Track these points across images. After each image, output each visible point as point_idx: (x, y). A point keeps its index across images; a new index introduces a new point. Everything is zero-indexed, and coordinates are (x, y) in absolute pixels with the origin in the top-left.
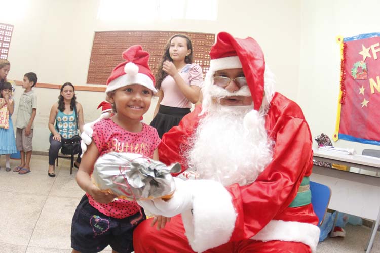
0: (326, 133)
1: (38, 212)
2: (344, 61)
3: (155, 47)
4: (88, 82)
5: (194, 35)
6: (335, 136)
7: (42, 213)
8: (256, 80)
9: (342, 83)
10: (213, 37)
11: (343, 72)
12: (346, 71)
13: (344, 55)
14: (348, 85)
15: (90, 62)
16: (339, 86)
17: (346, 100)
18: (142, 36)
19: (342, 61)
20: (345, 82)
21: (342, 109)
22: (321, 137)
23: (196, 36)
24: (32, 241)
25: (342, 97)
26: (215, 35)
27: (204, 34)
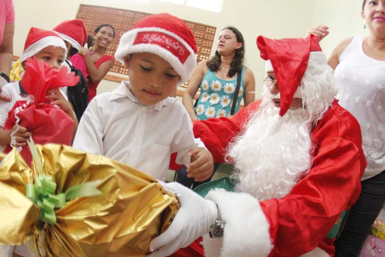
5: (193, 25)
8: (284, 83)
10: (214, 30)
18: (134, 18)
23: (194, 27)
26: (215, 28)
27: (203, 25)
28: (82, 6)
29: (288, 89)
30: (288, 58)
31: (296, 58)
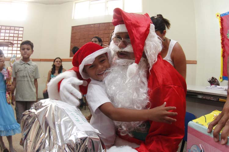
0: (215, 77)
2: (222, 30)
3: (107, 32)
4: (71, 56)
6: (221, 78)
9: (222, 43)
11: (222, 37)
12: (224, 36)
13: (222, 25)
14: (226, 44)
16: (220, 46)
17: (226, 54)
18: (99, 27)
19: (221, 29)
20: (224, 42)
21: (223, 60)
22: (212, 80)
25: (223, 52)
28: (73, 27)
29: (141, 46)
30: (138, 25)
31: (142, 25)
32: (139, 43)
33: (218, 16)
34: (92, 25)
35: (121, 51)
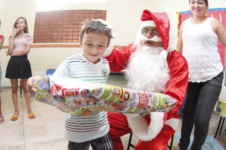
1: (22, 123)
3: (72, 19)
4: (34, 42)
5: (95, 12)
7: (24, 123)
8: (164, 34)
13: (180, 21)
15: (34, 30)
18: (64, 14)
19: (179, 24)
24: (26, 141)
26: (106, 11)
27: (100, 11)
28: (37, 14)
29: (167, 37)
30: (162, 22)
31: (165, 22)
32: (166, 36)
33: (177, 13)
34: (57, 12)
35: (149, 41)
